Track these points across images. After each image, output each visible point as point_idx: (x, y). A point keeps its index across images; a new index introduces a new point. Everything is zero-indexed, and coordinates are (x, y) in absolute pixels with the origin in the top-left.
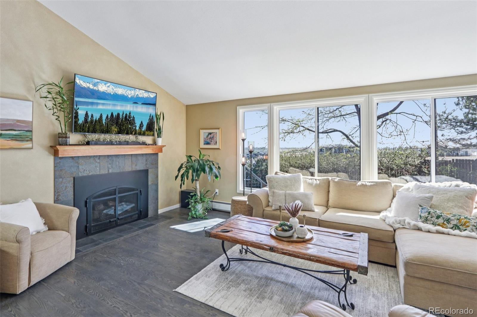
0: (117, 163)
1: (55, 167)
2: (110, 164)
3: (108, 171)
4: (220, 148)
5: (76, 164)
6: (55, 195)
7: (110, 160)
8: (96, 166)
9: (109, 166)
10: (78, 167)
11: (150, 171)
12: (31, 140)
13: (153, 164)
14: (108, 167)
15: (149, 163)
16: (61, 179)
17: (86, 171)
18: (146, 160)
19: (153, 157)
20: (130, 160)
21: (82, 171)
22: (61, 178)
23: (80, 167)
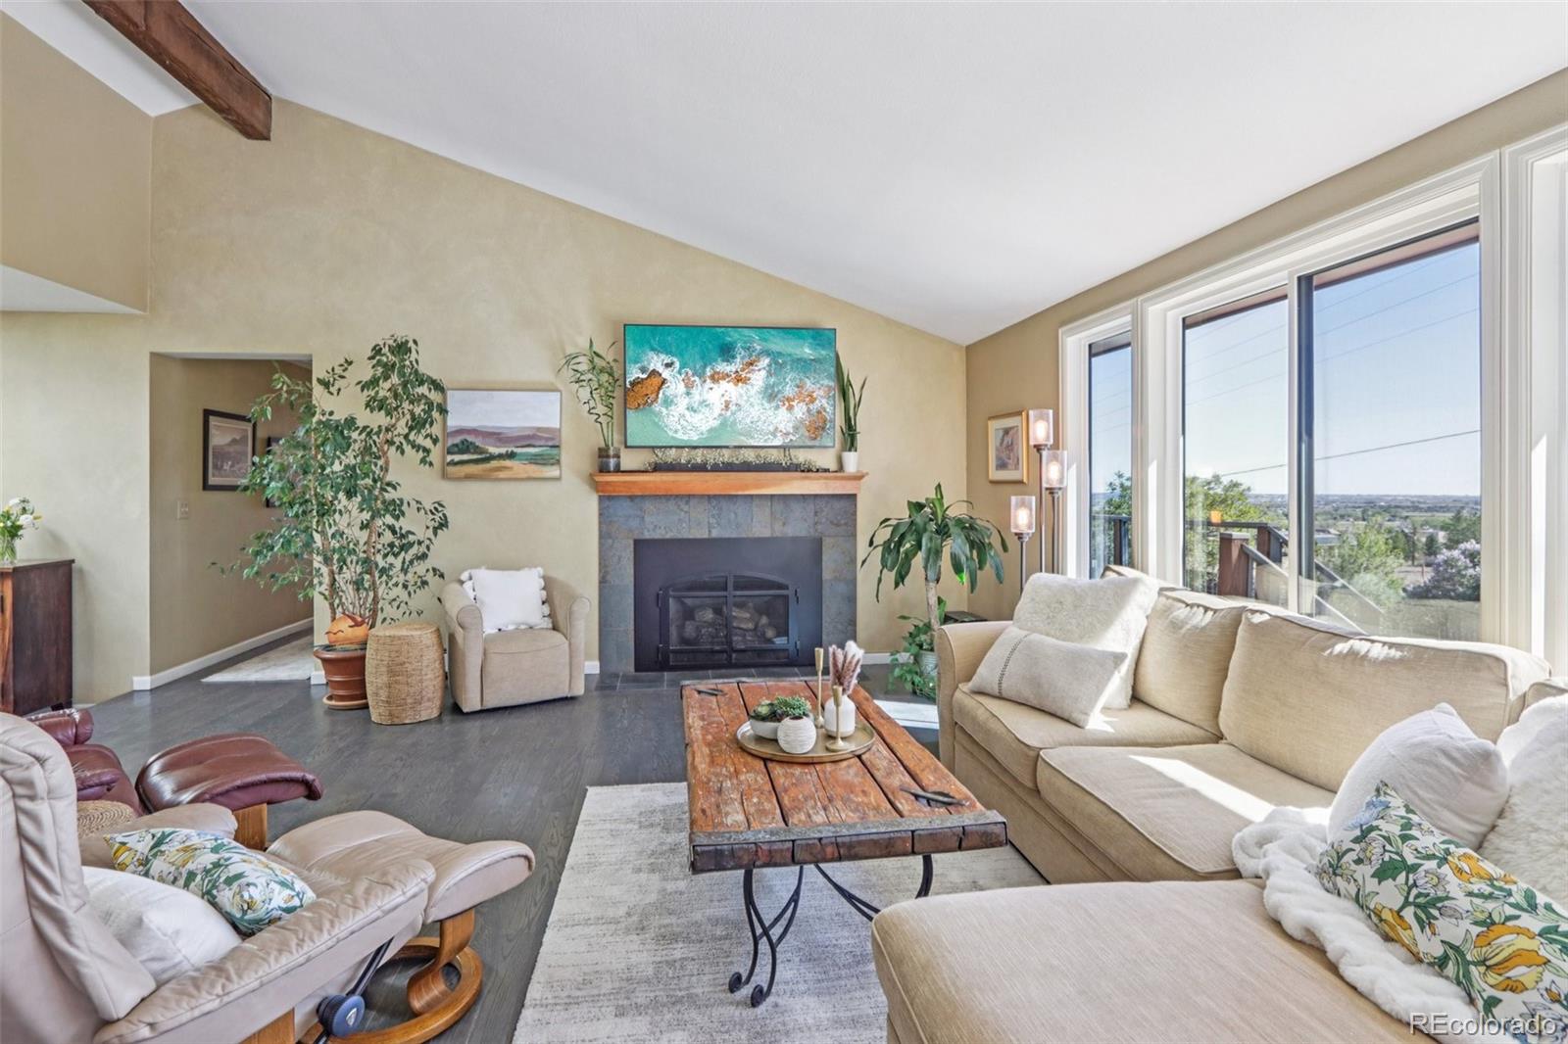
0: (733, 515)
1: (600, 515)
2: (713, 516)
3: (710, 531)
4: (1025, 480)
5: (639, 513)
6: (600, 571)
7: (714, 508)
8: (680, 520)
9: (714, 521)
10: (643, 517)
11: (827, 542)
12: (558, 462)
13: (838, 525)
14: (709, 522)
15: (824, 520)
16: (610, 541)
17: (660, 528)
18: (816, 513)
19: (838, 505)
20: (768, 510)
21: (651, 527)
22: (610, 537)
23: (648, 519)
